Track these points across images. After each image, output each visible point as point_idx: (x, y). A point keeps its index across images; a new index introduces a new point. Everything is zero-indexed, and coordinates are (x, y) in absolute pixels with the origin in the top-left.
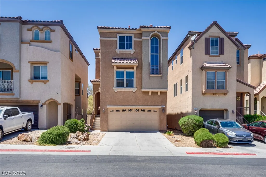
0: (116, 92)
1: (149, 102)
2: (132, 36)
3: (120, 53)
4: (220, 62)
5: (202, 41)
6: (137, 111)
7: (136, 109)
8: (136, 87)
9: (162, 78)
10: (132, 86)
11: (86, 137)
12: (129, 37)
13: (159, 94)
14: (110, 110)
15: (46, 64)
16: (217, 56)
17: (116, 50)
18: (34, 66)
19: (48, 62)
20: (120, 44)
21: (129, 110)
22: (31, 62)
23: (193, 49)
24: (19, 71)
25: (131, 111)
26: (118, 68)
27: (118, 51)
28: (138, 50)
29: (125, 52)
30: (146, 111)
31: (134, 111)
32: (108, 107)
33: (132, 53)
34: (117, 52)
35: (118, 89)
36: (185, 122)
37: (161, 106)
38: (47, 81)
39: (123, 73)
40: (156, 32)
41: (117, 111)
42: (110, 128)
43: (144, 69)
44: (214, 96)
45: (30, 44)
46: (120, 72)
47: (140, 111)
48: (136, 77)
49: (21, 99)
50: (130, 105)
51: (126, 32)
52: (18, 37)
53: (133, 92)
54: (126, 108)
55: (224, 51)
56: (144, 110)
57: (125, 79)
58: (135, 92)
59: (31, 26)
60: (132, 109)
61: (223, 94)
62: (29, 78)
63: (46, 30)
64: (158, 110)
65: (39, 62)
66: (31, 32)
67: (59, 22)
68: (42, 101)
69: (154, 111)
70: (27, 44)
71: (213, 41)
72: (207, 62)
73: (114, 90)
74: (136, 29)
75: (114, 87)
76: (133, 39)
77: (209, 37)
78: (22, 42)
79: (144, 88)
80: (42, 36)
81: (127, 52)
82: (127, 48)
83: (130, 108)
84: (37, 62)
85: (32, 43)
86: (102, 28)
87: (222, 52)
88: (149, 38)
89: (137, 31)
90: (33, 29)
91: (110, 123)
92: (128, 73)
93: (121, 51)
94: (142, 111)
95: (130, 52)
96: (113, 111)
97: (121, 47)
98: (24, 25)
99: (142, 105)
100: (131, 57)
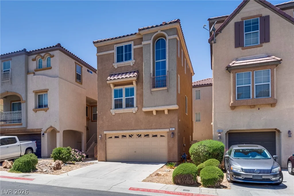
0: (114, 114)
1: (154, 124)
2: (132, 43)
3: (118, 67)
4: (264, 55)
5: (230, 29)
6: (139, 137)
7: (137, 134)
8: (137, 107)
9: (168, 91)
10: (132, 106)
11: (55, 166)
12: (128, 45)
13: (166, 112)
14: (107, 137)
15: (46, 91)
16: (257, 47)
17: (114, 64)
18: (39, 95)
19: (48, 90)
20: (118, 57)
21: (130, 136)
22: (35, 92)
23: (215, 43)
24: (26, 102)
25: (131, 137)
26: (115, 85)
27: (116, 65)
28: (139, 59)
29: (123, 65)
30: (151, 136)
31: (135, 136)
32: (105, 132)
33: (132, 65)
34: (114, 67)
35: (116, 111)
36: (194, 150)
37: (170, 129)
38: (47, 109)
39: (121, 90)
40: (159, 32)
41: (116, 137)
42: (109, 157)
43: (145, 83)
44: (253, 109)
45: (34, 73)
46: (118, 90)
47: (143, 136)
48: (137, 95)
49: (28, 128)
50: (130, 130)
51: (125, 40)
52: (24, 69)
53: (134, 113)
54: (126, 133)
55: (271, 36)
56: (148, 135)
57: (124, 98)
58: (135, 113)
59: (35, 56)
60: (132, 134)
61: (269, 104)
62: (34, 107)
63: (48, 57)
64: (166, 135)
65: (41, 90)
66: (35, 62)
67: (56, 46)
68: (44, 130)
69: (161, 136)
70: (31, 74)
71: (250, 24)
72: (239, 58)
73: (111, 113)
74: (136, 34)
75: (111, 109)
76: (133, 47)
77: (242, 20)
78: (28, 72)
79: (145, 107)
80: (44, 63)
81: (126, 65)
82: (126, 60)
83: (130, 133)
84: (39, 90)
85: (36, 73)
86: (98, 42)
87: (265, 38)
88: (151, 42)
89: (137, 36)
90: (37, 58)
91: (109, 151)
92: (127, 90)
93: (119, 65)
94: (145, 136)
95: (129, 64)
96: (111, 137)
97: (120, 59)
98: (30, 56)
99: (144, 129)
100: (130, 70)
